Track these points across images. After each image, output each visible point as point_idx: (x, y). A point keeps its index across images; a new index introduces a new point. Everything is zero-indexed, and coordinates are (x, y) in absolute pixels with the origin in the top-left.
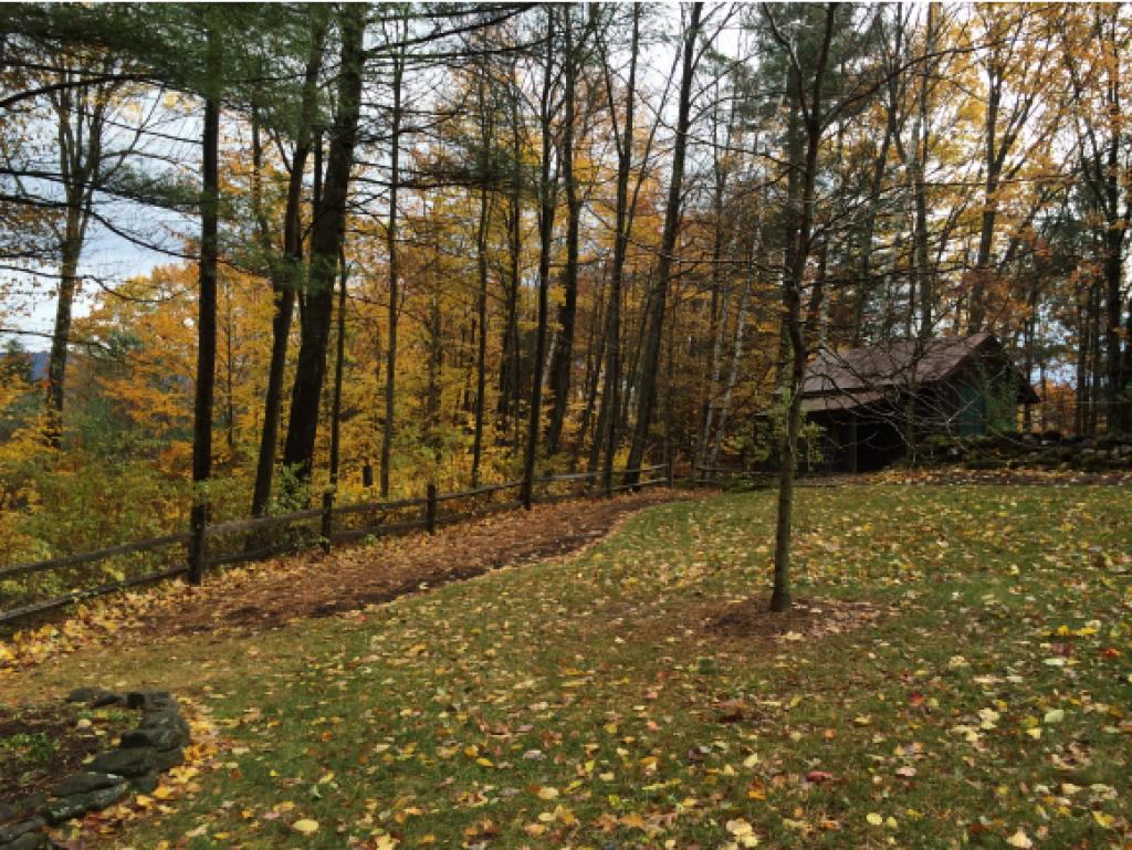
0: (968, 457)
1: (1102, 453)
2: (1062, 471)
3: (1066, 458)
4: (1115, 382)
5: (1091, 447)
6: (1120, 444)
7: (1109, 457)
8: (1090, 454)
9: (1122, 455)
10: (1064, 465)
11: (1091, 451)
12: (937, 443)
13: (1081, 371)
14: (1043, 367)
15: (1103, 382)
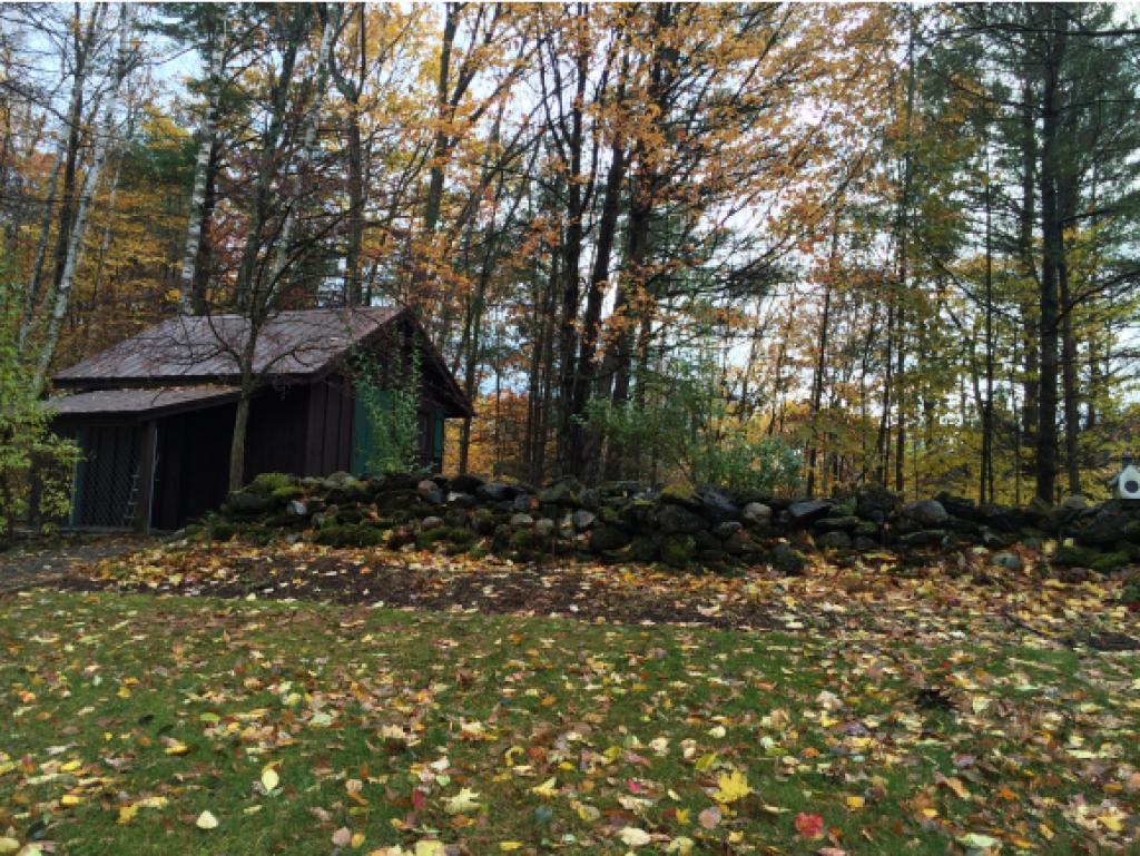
0: (321, 520)
1: (545, 523)
2: (475, 558)
3: (485, 530)
4: (569, 395)
5: (527, 512)
6: (575, 507)
7: (555, 532)
8: (525, 526)
9: (578, 530)
10: (481, 544)
11: (528, 519)
12: (270, 489)
13: (533, 379)
14: (500, 374)
15: (555, 393)
